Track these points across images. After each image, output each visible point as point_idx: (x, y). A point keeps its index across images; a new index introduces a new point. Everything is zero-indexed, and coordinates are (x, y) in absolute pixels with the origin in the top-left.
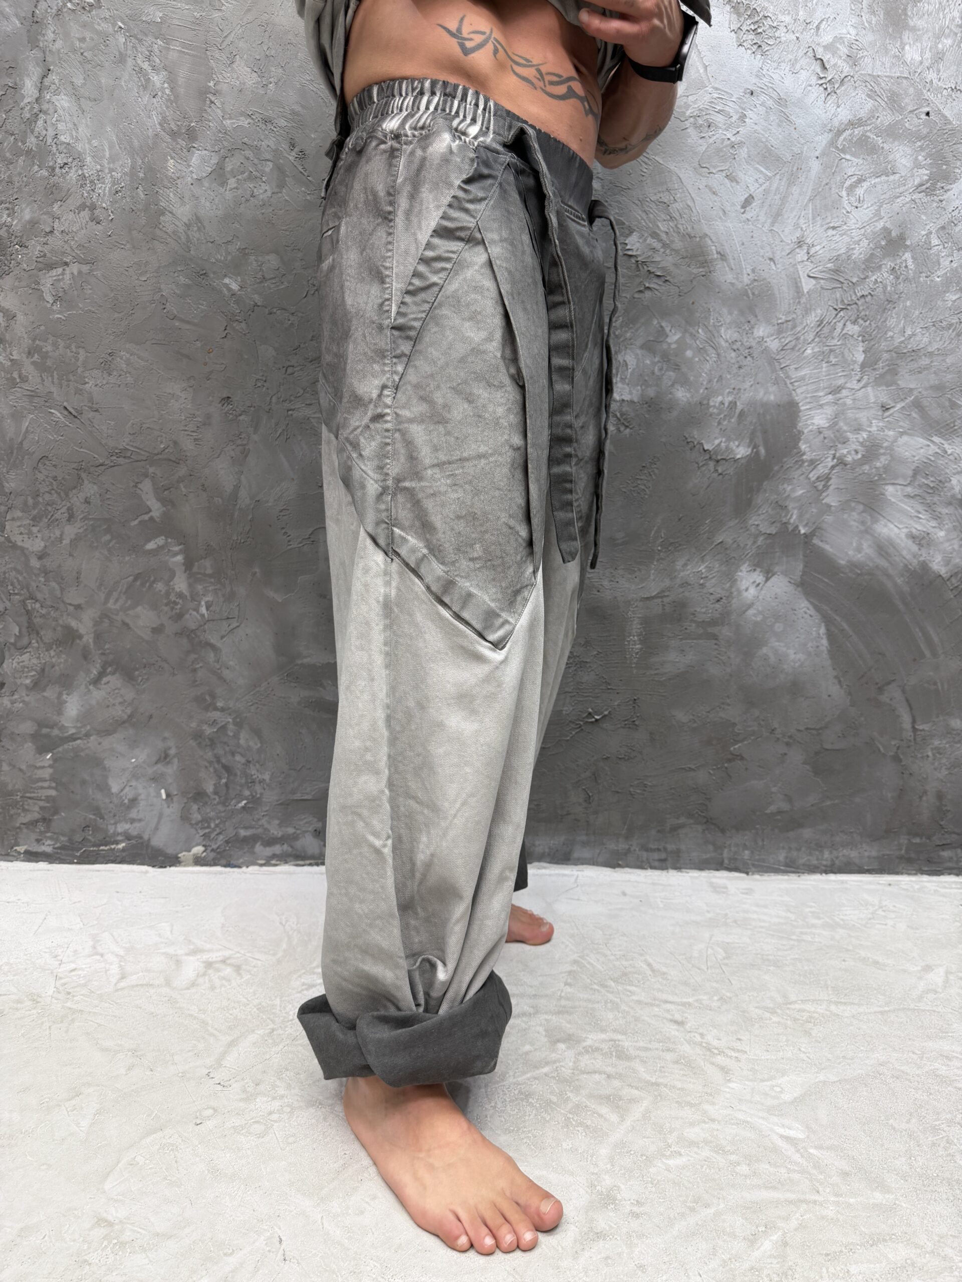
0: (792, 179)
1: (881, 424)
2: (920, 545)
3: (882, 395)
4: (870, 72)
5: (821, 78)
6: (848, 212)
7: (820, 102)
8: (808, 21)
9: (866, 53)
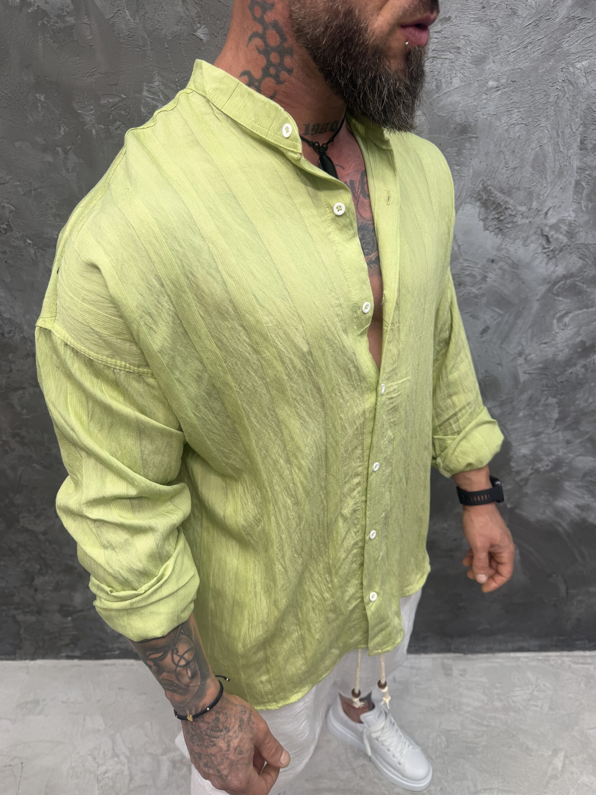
0: (519, 315)
1: (565, 451)
2: (583, 510)
3: (569, 435)
4: (583, 242)
5: (545, 248)
6: (556, 333)
7: (543, 264)
8: (539, 209)
9: (581, 229)
